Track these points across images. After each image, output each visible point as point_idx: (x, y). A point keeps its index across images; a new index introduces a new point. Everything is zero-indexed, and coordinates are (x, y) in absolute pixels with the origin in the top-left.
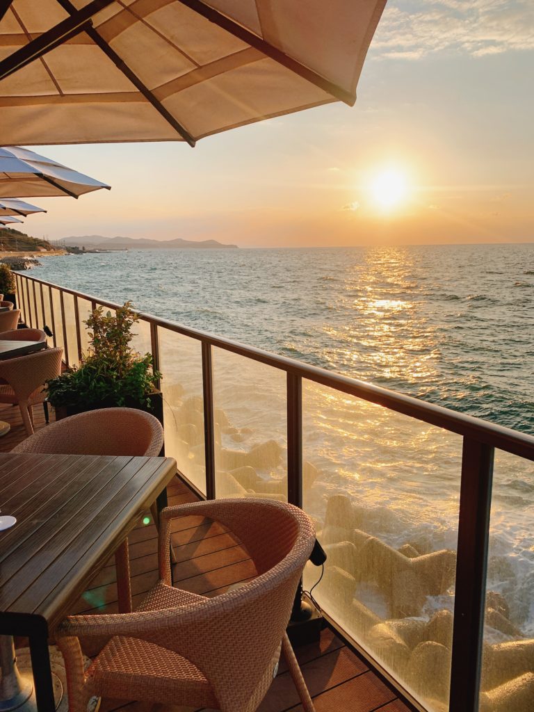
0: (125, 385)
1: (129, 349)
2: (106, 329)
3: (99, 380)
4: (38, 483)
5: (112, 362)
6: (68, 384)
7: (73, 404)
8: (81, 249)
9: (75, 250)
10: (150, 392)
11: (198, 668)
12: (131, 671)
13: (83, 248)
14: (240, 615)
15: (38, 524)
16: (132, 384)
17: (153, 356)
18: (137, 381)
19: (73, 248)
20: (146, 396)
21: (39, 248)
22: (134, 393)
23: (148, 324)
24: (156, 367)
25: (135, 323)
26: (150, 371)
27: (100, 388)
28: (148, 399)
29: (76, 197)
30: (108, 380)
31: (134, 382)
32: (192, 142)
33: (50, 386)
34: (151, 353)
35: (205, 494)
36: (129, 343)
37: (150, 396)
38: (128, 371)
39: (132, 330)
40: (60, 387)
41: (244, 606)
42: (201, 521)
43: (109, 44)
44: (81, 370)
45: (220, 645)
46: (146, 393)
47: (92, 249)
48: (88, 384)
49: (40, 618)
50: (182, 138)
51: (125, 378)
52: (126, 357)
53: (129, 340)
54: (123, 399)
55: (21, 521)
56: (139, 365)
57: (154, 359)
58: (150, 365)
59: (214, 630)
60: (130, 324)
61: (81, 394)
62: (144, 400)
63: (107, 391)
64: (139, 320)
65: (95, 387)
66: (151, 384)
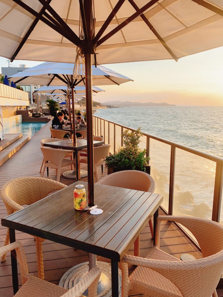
0: (136, 161)
1: (138, 147)
2: (129, 138)
3: (125, 158)
4: (109, 197)
5: (131, 151)
6: (114, 159)
7: (116, 167)
8: (112, 106)
9: (109, 107)
10: (146, 165)
11: (179, 290)
12: (146, 283)
13: (113, 106)
14: (202, 271)
15: (111, 214)
16: (138, 161)
17: (147, 150)
18: (140, 160)
19: (109, 106)
20: (144, 167)
21: (97, 105)
22: (139, 165)
23: (146, 137)
24: (148, 155)
25: (141, 137)
26: (145, 156)
27: (126, 161)
28: (145, 168)
29: (119, 85)
30: (129, 159)
31: (139, 160)
32: (176, 59)
33: (107, 159)
34: (146, 149)
35: (168, 212)
36: (138, 144)
37: (145, 167)
38: (137, 155)
39: (140, 139)
40: (111, 159)
41: (205, 268)
42: (166, 223)
43: (149, 20)
44: (119, 154)
45: (191, 282)
46: (144, 165)
47: (116, 106)
48: (121, 160)
49: (117, 253)
50: (173, 58)
51: (135, 159)
52: (136, 150)
53: (138, 143)
54: (135, 167)
55: (105, 212)
56: (141, 154)
57: (147, 152)
58: (145, 154)
59: (189, 275)
60: (140, 137)
61: (119, 163)
62: (143, 168)
63: (129, 163)
64: (143, 135)
65: (124, 161)
66: (146, 162)
